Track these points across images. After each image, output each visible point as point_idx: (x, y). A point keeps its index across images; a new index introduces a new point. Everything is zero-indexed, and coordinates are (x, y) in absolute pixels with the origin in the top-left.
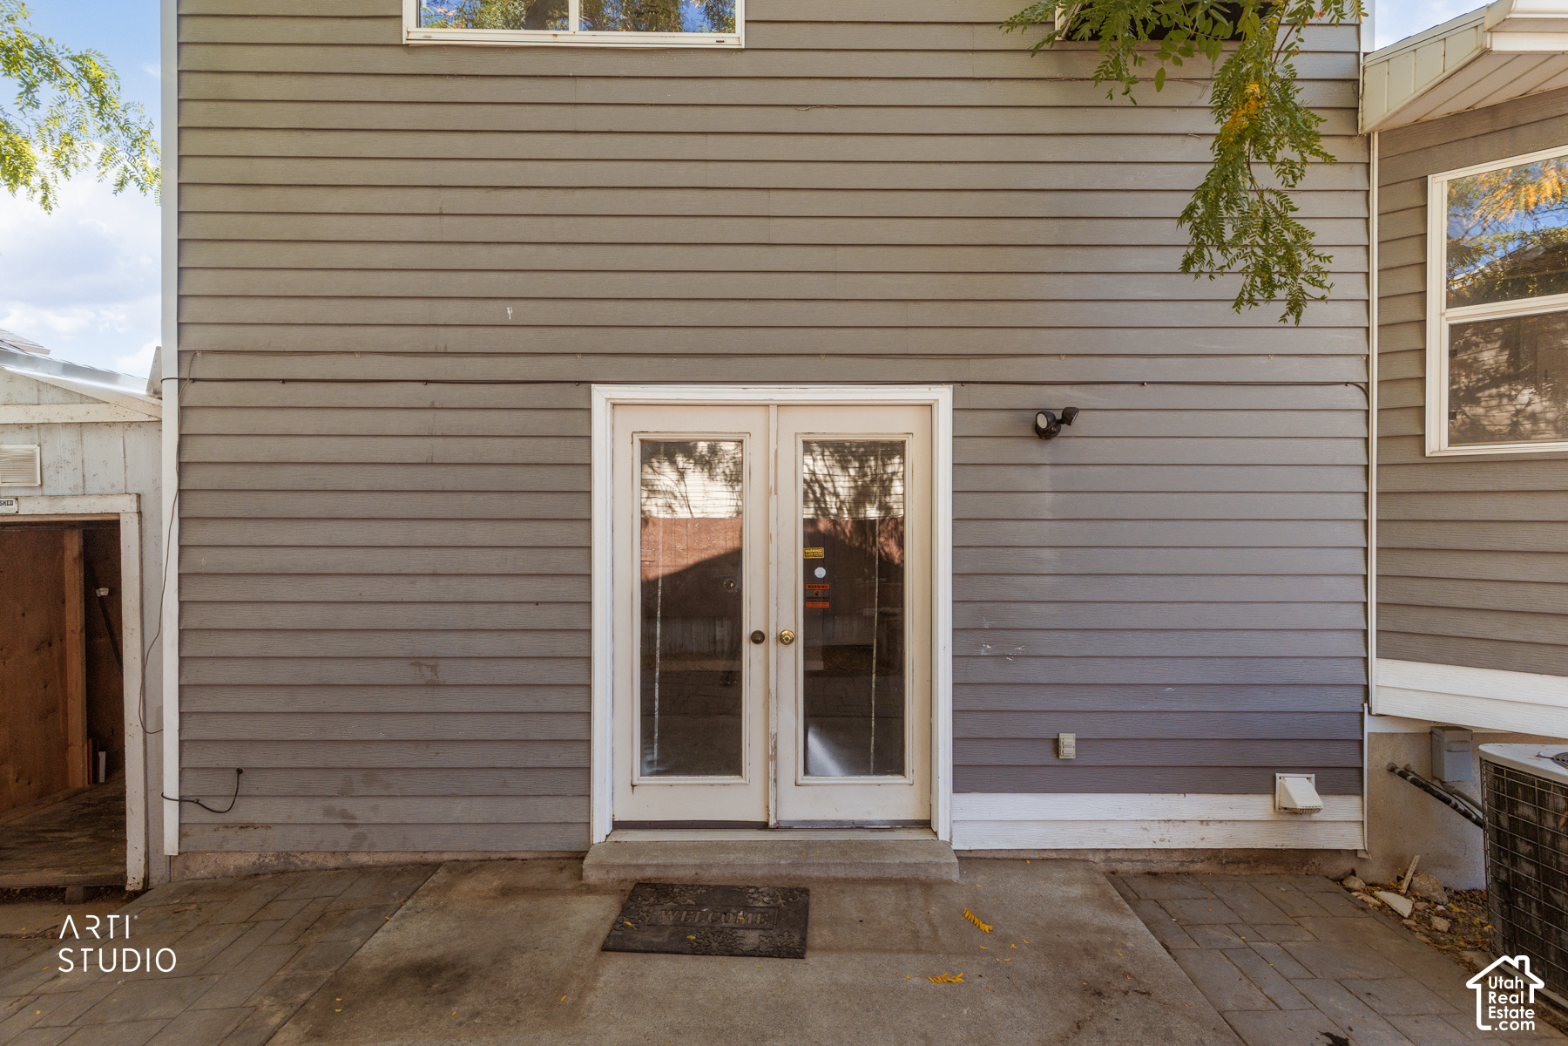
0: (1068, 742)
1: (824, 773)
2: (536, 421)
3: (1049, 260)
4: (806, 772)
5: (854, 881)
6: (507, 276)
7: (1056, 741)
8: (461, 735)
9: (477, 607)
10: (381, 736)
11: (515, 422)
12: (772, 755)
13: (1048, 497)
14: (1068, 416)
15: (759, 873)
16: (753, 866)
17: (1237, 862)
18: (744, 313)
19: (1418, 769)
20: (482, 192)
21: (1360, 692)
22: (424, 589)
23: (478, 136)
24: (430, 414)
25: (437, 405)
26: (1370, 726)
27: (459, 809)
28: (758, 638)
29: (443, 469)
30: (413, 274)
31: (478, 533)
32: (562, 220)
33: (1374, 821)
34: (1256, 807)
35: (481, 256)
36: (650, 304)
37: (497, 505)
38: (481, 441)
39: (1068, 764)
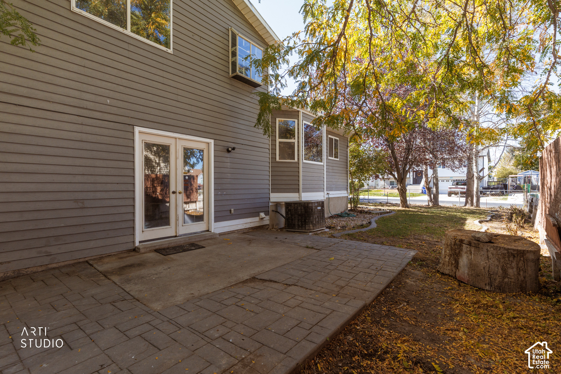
0: (232, 210)
1: (188, 223)
2: (117, 133)
3: (229, 118)
4: (184, 223)
5: (201, 241)
6: (107, 91)
7: (230, 211)
8: (93, 222)
9: (98, 184)
10: (62, 225)
11: (111, 133)
12: (177, 220)
13: (229, 164)
14: (234, 149)
15: (182, 242)
16: (181, 241)
17: (255, 229)
18: (172, 116)
19: (275, 210)
20: (99, 65)
21: (269, 199)
22: (79, 179)
23: (97, 48)
24: (81, 126)
25: (83, 124)
26: (270, 204)
27: (92, 244)
28: (174, 193)
29: (85, 143)
30: (74, 82)
31: (98, 163)
32: (125, 80)
33: (271, 219)
34: (257, 219)
35: (98, 83)
36: (149, 108)
37: (104, 155)
38: (99, 136)
39: (232, 215)
